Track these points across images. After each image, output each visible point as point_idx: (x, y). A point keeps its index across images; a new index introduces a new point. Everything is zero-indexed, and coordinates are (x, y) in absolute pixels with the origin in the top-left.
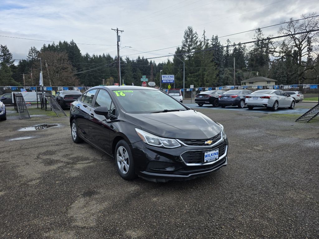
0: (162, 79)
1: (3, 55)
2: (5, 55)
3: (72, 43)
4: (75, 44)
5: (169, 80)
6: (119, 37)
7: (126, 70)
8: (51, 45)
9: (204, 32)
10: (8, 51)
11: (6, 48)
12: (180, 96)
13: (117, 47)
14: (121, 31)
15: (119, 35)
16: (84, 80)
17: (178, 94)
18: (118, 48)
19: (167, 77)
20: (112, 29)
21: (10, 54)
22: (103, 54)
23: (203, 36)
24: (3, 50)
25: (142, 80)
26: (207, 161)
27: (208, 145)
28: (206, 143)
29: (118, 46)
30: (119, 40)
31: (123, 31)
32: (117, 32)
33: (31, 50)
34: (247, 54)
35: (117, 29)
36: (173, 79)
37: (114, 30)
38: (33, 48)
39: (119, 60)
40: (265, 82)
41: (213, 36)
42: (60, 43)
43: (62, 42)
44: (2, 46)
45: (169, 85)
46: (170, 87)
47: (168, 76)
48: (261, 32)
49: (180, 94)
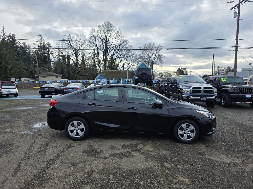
9: (4, 29)
12: (15, 88)
17: (14, 87)
23: (2, 32)
34: (31, 53)
40: (55, 76)
41: (10, 33)
48: (42, 38)
49: (15, 87)
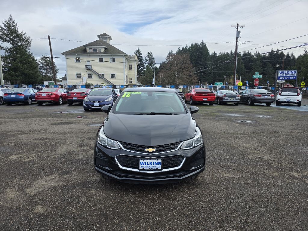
0: (279, 76)
1: (149, 60)
2: (150, 59)
3: (202, 43)
4: (205, 44)
5: (289, 76)
6: (238, 33)
7: (254, 66)
8: (184, 48)
10: (152, 56)
11: (151, 54)
13: (235, 43)
14: (242, 26)
15: (238, 31)
16: (209, 78)
18: (237, 44)
19: (286, 72)
20: (231, 26)
21: (153, 58)
22: (230, 51)
24: (149, 56)
25: (254, 77)
26: (143, 168)
27: (148, 152)
28: (146, 150)
29: (237, 42)
30: (238, 36)
31: (244, 26)
32: (238, 28)
33: (169, 53)
35: (238, 25)
36: (296, 75)
37: (234, 26)
38: (170, 51)
39: (236, 57)
42: (192, 45)
43: (194, 44)
44: (148, 52)
45: (303, 82)
46: (304, 84)
47: (288, 71)
49: (297, 94)
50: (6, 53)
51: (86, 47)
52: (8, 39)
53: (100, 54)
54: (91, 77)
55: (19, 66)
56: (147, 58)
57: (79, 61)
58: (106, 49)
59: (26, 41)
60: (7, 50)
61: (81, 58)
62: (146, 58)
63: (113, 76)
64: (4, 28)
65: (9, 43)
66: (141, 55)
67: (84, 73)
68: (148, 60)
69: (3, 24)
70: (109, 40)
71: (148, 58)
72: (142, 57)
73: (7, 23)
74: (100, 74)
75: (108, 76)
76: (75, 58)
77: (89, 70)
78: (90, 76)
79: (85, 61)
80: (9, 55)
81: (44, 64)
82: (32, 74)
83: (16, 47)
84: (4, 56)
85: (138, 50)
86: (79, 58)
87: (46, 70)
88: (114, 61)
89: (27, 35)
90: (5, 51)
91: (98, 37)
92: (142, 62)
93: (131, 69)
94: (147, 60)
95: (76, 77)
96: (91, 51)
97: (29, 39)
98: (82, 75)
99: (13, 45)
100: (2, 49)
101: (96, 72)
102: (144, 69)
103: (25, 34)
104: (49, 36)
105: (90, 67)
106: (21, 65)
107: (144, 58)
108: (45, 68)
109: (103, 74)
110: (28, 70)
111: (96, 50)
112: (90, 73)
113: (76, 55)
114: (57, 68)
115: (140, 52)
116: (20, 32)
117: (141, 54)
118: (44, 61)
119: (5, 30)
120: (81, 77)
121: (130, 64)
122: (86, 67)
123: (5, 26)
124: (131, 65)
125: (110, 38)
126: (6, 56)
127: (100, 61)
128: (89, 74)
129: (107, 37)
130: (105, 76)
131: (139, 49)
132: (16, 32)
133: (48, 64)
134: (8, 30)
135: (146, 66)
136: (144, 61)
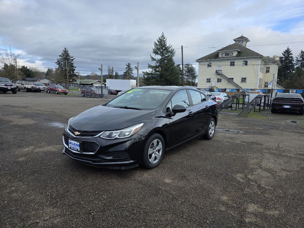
28: (75, 132)
50: (157, 64)
51: (218, 52)
52: (159, 52)
53: (232, 58)
54: (221, 81)
55: (163, 73)
56: (299, 58)
57: (211, 66)
58: (239, 52)
59: (172, 53)
60: (157, 61)
61: (213, 63)
62: (297, 58)
63: (244, 80)
64: (158, 43)
65: (159, 55)
66: (292, 56)
67: (214, 78)
68: (300, 61)
69: (157, 40)
70: (246, 43)
71: (301, 59)
72: (292, 57)
73: (160, 39)
74: (230, 78)
75: (237, 81)
76: (207, 63)
77: (219, 74)
78: (219, 81)
79: (216, 66)
80: (159, 65)
81: (186, 71)
82: (172, 80)
83: (164, 58)
84: (155, 66)
85: (288, 50)
86: (211, 64)
87: (187, 76)
88: (246, 64)
89: (173, 47)
90: (156, 62)
91: (234, 41)
92: (292, 63)
93: (268, 71)
94: (298, 61)
95: (206, 81)
96: (224, 55)
97: (174, 50)
98: (211, 80)
99: (162, 57)
100: (154, 60)
101: (225, 76)
102: (294, 72)
103: (171, 46)
104: (182, 46)
105: (220, 72)
106: (165, 73)
107: (295, 59)
108: (187, 74)
109: (233, 78)
110: (170, 77)
111: (228, 54)
112: (220, 77)
113: (208, 61)
114: (196, 74)
115: (290, 52)
116: (168, 45)
117: (291, 54)
118: (187, 69)
119: (158, 45)
120: (211, 82)
121: (268, 66)
122: (216, 72)
123: (158, 42)
124: (269, 68)
125: (247, 40)
126: (156, 66)
127: (231, 65)
128: (218, 79)
129: (244, 39)
130: (234, 81)
131: (290, 48)
132: (165, 45)
133: (190, 70)
134: (160, 45)
135: (297, 68)
136: (294, 62)
